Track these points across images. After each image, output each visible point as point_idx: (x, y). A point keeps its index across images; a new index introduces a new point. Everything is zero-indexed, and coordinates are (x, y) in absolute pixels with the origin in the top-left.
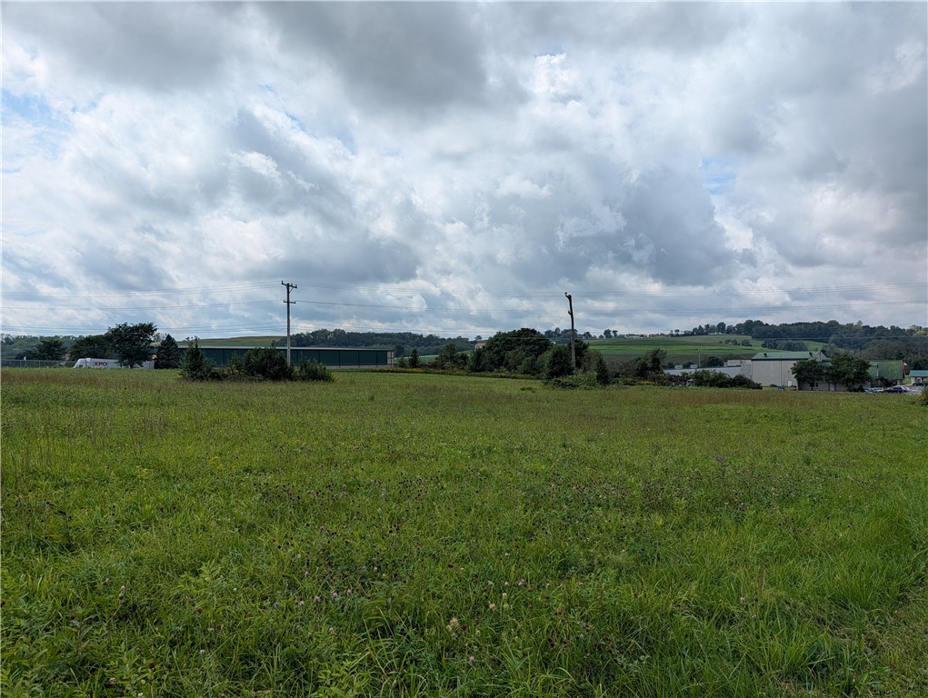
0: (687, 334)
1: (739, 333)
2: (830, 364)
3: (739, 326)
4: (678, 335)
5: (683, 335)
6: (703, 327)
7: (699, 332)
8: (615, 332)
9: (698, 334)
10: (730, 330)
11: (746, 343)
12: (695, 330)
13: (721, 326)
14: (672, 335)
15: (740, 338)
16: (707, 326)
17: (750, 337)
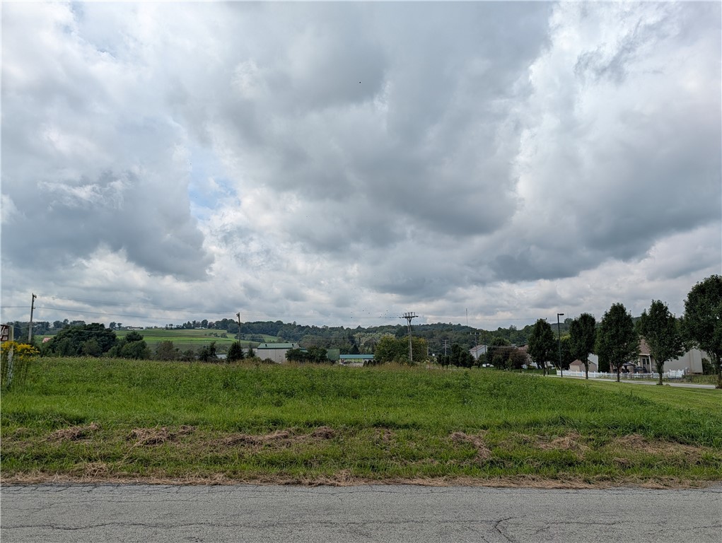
0: (178, 328)
1: (217, 328)
2: (307, 351)
3: (217, 322)
4: (171, 329)
5: (175, 329)
6: (191, 322)
7: (188, 326)
8: (119, 324)
9: (187, 328)
10: (211, 326)
11: (224, 336)
12: (185, 325)
13: (205, 323)
14: (167, 328)
15: (220, 332)
16: (194, 322)
17: (225, 331)
